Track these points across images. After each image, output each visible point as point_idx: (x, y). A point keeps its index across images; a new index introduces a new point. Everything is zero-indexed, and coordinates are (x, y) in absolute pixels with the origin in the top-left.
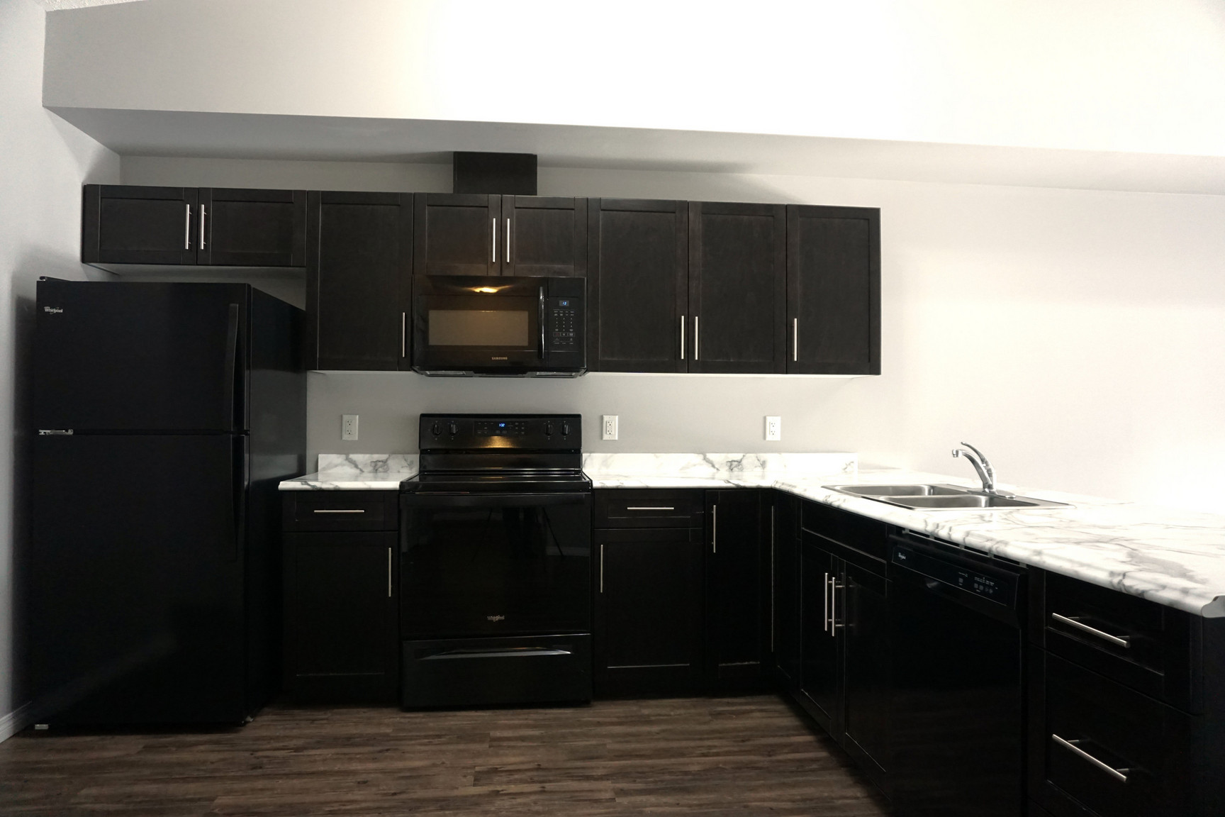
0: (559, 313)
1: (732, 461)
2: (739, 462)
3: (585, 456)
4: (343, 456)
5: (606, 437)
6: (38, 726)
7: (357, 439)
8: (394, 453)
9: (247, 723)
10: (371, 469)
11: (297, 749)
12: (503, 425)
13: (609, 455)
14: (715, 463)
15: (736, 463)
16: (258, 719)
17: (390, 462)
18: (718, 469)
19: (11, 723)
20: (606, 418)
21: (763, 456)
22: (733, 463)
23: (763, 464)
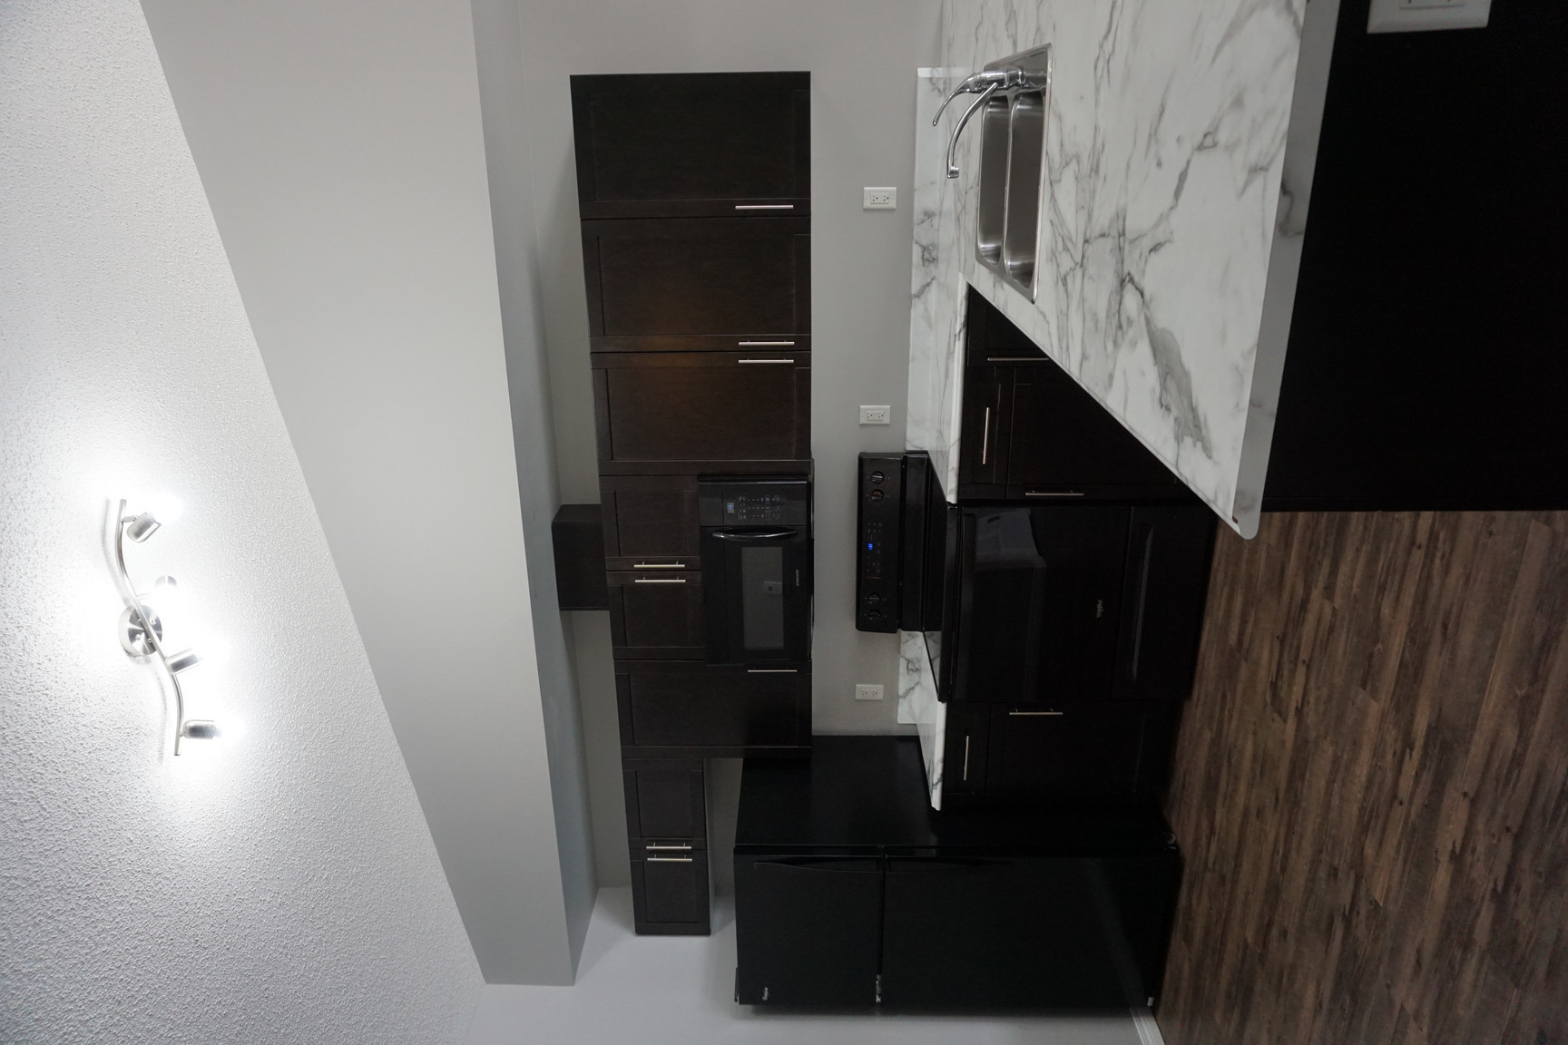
0: (743, 514)
1: (923, 259)
2: (924, 249)
3: (909, 448)
4: (901, 700)
5: (886, 420)
6: (1149, 1004)
7: (882, 686)
8: (899, 651)
9: (1175, 844)
10: (915, 675)
11: (1212, 832)
12: (870, 546)
13: (909, 418)
14: (924, 283)
15: (926, 254)
16: (1174, 829)
17: (909, 656)
18: (933, 279)
19: (1142, 1018)
20: (863, 420)
21: (917, 215)
22: (925, 257)
23: (929, 215)
